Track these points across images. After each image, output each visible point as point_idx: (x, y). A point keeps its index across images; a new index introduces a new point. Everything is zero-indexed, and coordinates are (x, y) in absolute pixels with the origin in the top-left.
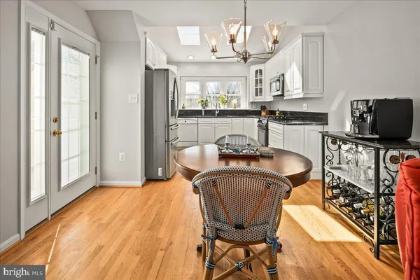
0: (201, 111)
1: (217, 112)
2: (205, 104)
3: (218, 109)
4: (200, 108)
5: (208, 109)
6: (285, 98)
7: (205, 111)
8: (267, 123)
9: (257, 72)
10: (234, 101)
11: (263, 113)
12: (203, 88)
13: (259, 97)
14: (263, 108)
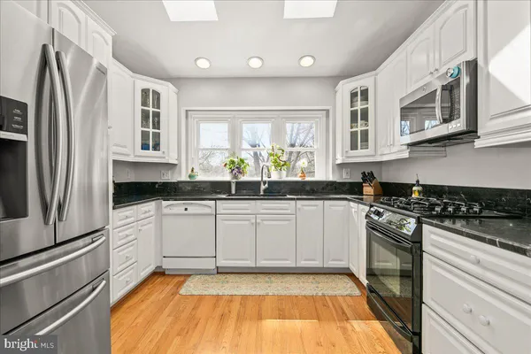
0: (229, 183)
1: (263, 187)
2: (237, 168)
3: (265, 179)
4: (227, 177)
5: (243, 178)
6: (478, 143)
7: (237, 183)
8: (419, 231)
9: (354, 95)
10: (303, 163)
11: (368, 190)
12: (234, 134)
13: (359, 152)
14: (368, 177)
